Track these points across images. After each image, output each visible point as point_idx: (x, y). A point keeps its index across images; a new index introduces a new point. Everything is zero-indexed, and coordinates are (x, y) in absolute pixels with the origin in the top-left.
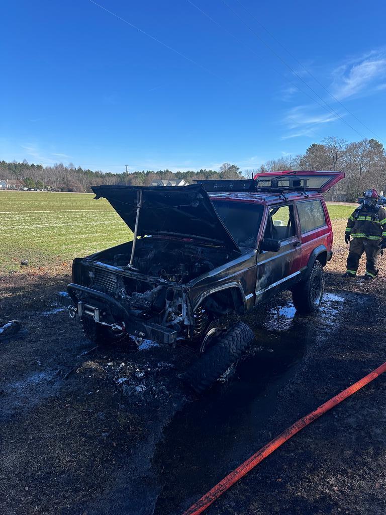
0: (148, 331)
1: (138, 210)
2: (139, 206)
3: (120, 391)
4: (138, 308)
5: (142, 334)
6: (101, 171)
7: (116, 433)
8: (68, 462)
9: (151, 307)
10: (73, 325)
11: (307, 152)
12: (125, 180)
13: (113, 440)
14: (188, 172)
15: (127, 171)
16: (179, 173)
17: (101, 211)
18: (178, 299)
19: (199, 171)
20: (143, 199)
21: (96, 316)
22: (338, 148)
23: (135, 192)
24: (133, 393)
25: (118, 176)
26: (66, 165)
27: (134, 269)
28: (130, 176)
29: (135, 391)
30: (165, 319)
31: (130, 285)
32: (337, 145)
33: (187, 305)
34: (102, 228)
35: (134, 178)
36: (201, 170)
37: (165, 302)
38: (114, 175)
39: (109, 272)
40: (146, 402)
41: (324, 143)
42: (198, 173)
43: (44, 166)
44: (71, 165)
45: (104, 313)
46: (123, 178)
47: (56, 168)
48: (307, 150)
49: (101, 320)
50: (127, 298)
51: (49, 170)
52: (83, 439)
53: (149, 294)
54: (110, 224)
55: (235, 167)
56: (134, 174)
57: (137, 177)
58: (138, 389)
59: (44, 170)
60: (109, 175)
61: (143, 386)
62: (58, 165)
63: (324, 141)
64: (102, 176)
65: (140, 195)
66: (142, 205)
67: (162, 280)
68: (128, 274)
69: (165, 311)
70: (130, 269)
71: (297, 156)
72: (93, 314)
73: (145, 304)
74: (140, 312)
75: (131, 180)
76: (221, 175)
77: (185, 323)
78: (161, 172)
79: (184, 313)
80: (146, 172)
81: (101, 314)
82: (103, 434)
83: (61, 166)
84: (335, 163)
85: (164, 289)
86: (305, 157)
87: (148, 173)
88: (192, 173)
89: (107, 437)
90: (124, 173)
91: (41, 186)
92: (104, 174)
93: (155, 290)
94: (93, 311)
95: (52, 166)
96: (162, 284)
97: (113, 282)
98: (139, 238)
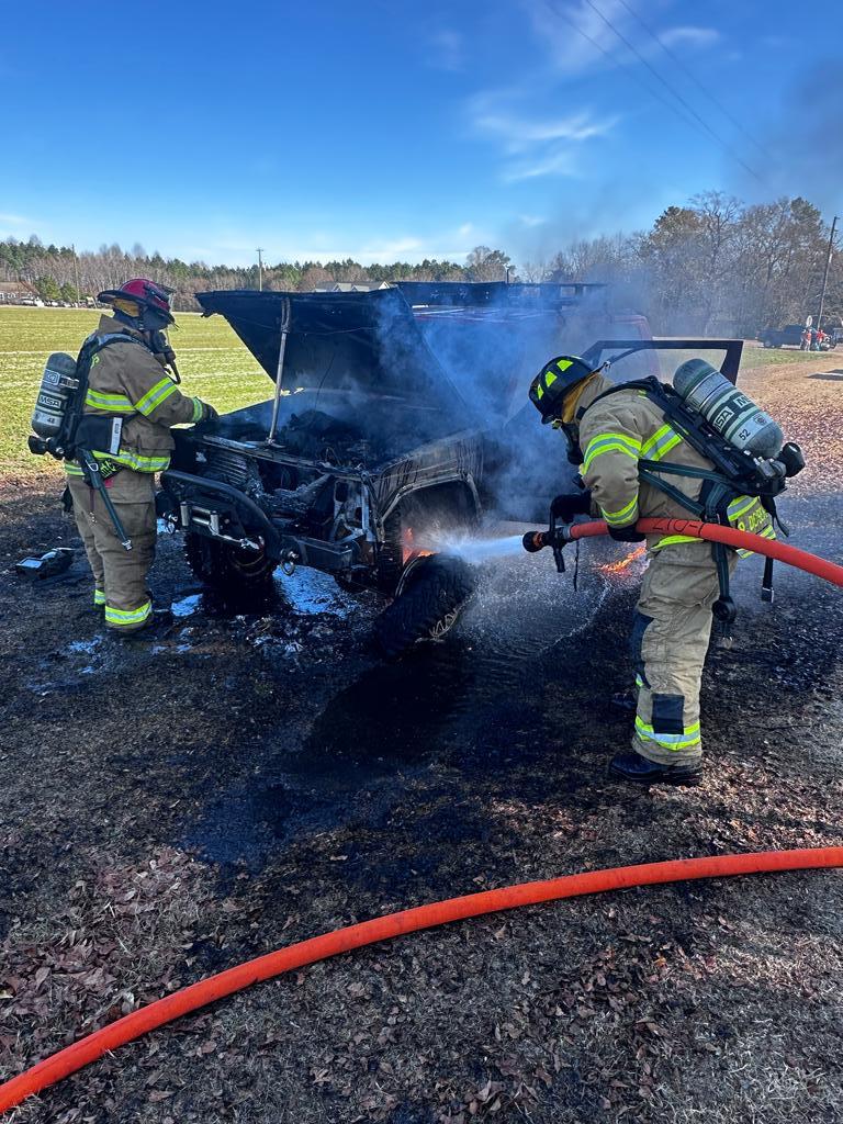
0: (303, 550)
1: (284, 337)
2: (285, 327)
3: (258, 654)
4: (285, 515)
5: (294, 556)
6: (203, 263)
7: (253, 706)
8: (180, 740)
9: (309, 512)
10: (167, 559)
11: (656, 227)
12: (257, 282)
13: (251, 715)
14: (396, 266)
15: (261, 263)
16: (375, 268)
17: (207, 352)
18: (355, 499)
19: (421, 264)
20: (292, 317)
21: (213, 525)
22: (724, 219)
23: (278, 303)
24: (280, 655)
25: (241, 273)
26: (126, 249)
27: (278, 446)
28: (269, 275)
29: (285, 652)
30: (333, 534)
31: (271, 475)
32: (722, 211)
33: (370, 508)
34: (210, 387)
35: (275, 278)
36: (426, 262)
37: (333, 504)
38: (232, 271)
39: (232, 452)
40: (304, 668)
41: (694, 206)
42: (418, 267)
43: (78, 252)
44: (137, 248)
45: (227, 521)
46: (253, 277)
47: (105, 255)
48: (657, 221)
49: (221, 532)
50: (266, 498)
51: (89, 259)
52: (202, 713)
53: (304, 490)
54: (227, 379)
55: (501, 256)
56: (277, 268)
57: (282, 276)
58: (289, 648)
59: (77, 259)
60: (221, 271)
61: (298, 645)
62: (109, 246)
63: (695, 202)
64: (206, 275)
65: (286, 310)
66: (291, 327)
67: (327, 465)
68: (266, 455)
69: (332, 521)
70: (270, 447)
71: (635, 234)
72: (207, 523)
73: (297, 507)
74: (288, 521)
75: (269, 282)
76: (469, 272)
77: (369, 540)
78: (336, 265)
79: (365, 522)
80: (302, 264)
81: (221, 522)
82: (233, 708)
83: (116, 250)
84: (716, 252)
85: (332, 479)
86: (651, 237)
87: (308, 266)
88: (406, 267)
89: (239, 711)
90: (255, 267)
91: (73, 295)
92: (211, 269)
93: (316, 483)
94: (207, 518)
95: (96, 252)
96: (328, 470)
97: (239, 469)
98: (287, 393)
